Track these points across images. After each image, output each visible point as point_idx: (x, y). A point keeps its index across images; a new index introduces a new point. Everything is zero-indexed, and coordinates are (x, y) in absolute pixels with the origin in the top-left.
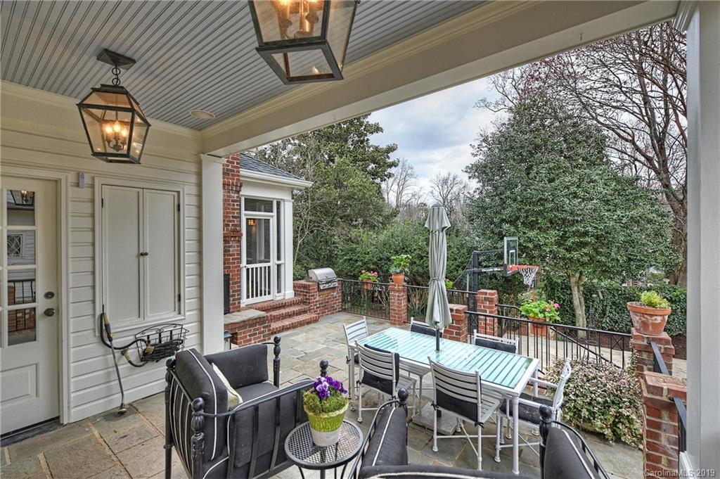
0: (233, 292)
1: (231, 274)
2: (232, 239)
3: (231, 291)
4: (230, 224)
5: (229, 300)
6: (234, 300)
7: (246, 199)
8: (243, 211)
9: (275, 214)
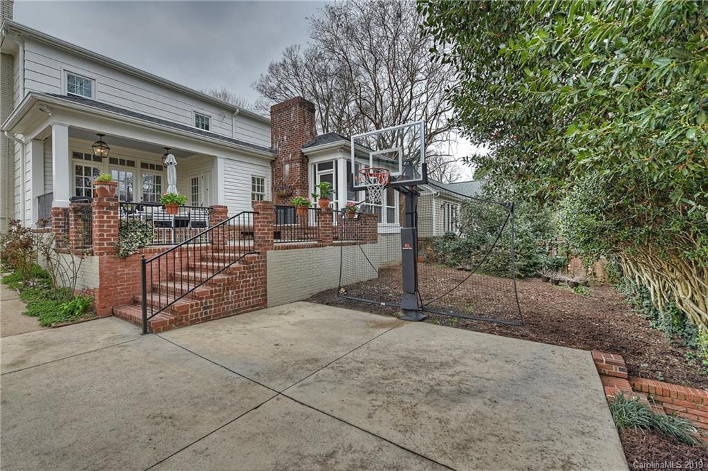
2: (297, 188)
7: (319, 165)
8: (317, 172)
9: (334, 169)
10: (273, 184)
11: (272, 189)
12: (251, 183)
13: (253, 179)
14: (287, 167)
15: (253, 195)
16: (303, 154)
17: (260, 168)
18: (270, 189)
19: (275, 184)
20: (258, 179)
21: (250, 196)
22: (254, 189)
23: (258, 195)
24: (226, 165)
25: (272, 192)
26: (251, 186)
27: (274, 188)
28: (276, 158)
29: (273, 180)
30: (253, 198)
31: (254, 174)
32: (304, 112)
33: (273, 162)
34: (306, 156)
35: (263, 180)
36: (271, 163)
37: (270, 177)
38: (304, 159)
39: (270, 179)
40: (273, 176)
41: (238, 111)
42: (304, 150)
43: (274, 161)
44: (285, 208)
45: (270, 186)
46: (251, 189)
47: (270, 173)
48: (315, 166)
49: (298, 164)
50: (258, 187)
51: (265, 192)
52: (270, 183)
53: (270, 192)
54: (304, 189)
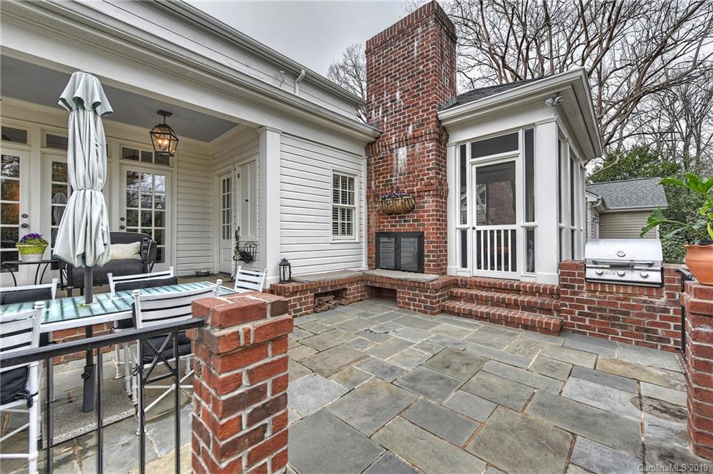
0: (428, 251)
1: (425, 232)
2: (426, 194)
3: (426, 250)
4: (425, 177)
5: (424, 260)
6: (428, 261)
7: (473, 145)
8: (469, 159)
9: (521, 150)
10: (369, 187)
11: (368, 198)
12: (331, 186)
13: (336, 179)
14: (402, 153)
15: (335, 210)
16: (440, 122)
17: (346, 157)
18: (364, 198)
19: (373, 188)
20: (344, 179)
21: (330, 213)
22: (336, 200)
23: (343, 210)
24: (285, 148)
25: (368, 202)
26: (331, 193)
27: (372, 196)
28: (377, 138)
29: (369, 180)
30: (335, 217)
31: (337, 168)
32: (441, 36)
33: (370, 147)
34: (444, 129)
35: (352, 180)
36: (367, 149)
37: (364, 174)
38: (442, 135)
39: (364, 180)
40: (369, 172)
41: (303, 72)
42: (443, 115)
43: (371, 144)
44: (397, 236)
45: (364, 192)
46: (331, 199)
47: (364, 168)
48: (463, 149)
49: (430, 145)
50: (344, 194)
51: (356, 205)
52: (364, 186)
53: (364, 204)
54: (441, 197)
